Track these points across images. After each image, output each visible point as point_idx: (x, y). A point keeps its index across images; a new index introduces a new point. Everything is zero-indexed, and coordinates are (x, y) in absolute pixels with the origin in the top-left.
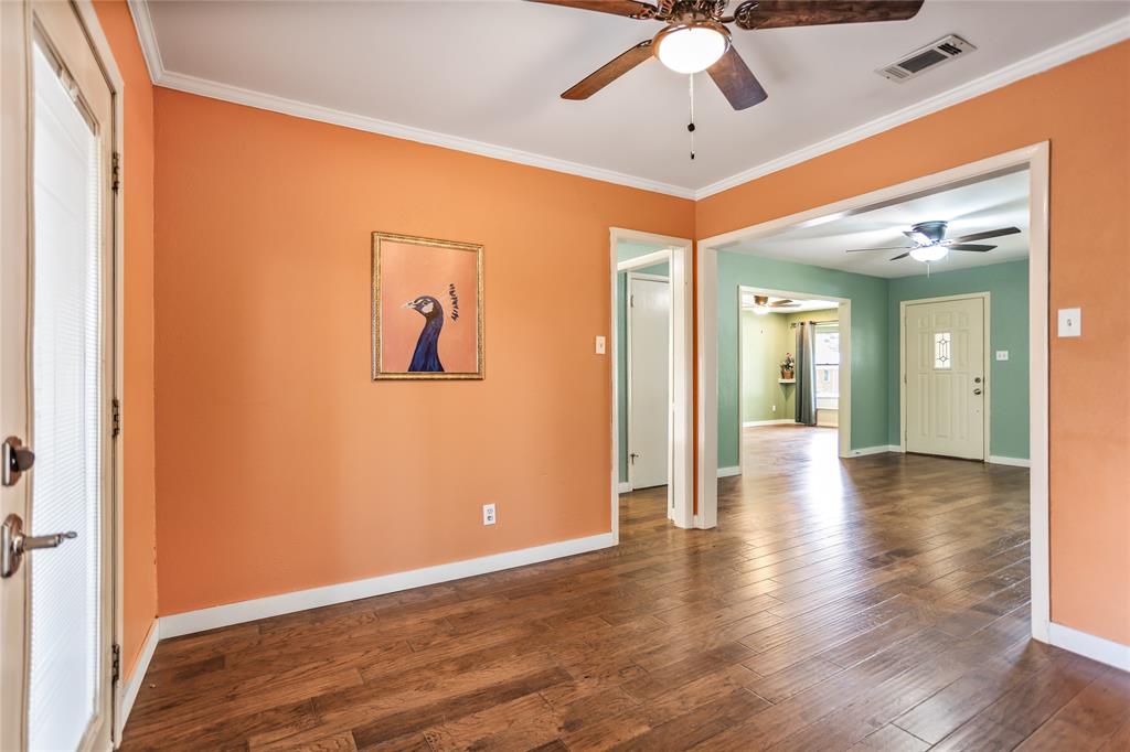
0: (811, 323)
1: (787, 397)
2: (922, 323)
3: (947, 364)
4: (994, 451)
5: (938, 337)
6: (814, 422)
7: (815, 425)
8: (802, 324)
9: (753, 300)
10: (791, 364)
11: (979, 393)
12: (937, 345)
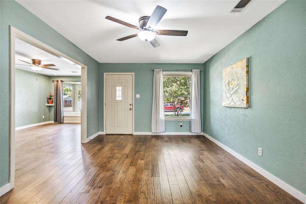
0: (61, 81)
1: (50, 112)
2: (112, 83)
3: (120, 99)
4: (136, 130)
5: (117, 88)
6: (62, 121)
7: (63, 123)
8: (57, 81)
9: (31, 62)
10: (52, 98)
11: (131, 110)
12: (117, 91)
